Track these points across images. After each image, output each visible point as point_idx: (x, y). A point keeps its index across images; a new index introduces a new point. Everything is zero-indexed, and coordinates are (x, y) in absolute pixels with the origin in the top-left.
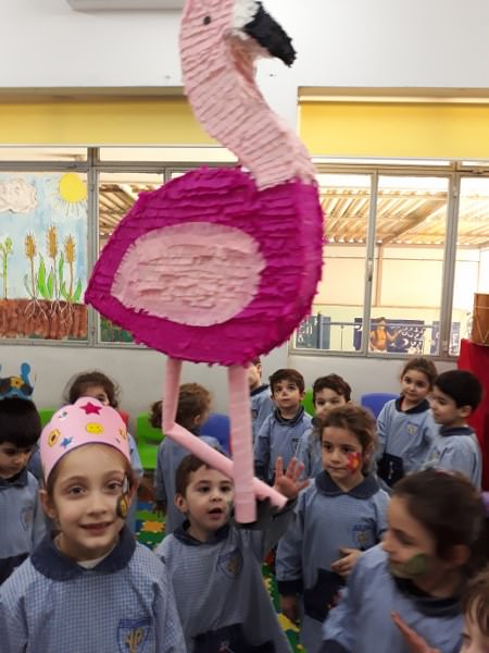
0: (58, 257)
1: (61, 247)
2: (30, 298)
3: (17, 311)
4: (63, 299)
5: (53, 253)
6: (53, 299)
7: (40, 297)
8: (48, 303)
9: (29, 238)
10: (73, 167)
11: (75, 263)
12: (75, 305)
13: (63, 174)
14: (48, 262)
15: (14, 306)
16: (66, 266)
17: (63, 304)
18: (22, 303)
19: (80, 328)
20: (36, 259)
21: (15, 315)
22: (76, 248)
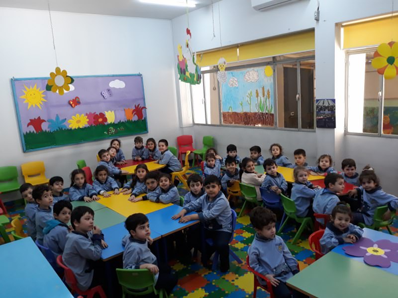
0: (265, 97)
1: (266, 93)
2: (257, 112)
4: (267, 112)
6: (264, 112)
7: (260, 111)
9: (257, 91)
10: (268, 64)
11: (270, 99)
12: (271, 114)
13: (265, 67)
14: (262, 98)
15: (253, 115)
16: (268, 100)
17: (267, 113)
18: (255, 114)
19: (272, 123)
20: (259, 98)
21: (253, 118)
22: (270, 93)
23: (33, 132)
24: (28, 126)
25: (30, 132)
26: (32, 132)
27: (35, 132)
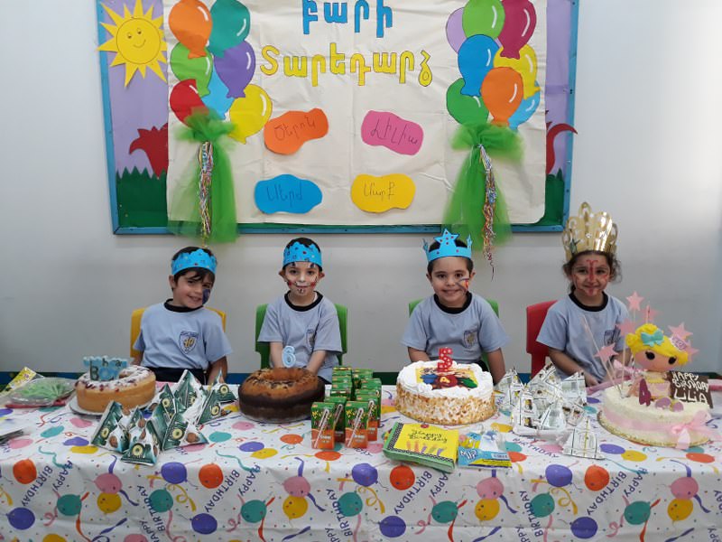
23: (146, 171)
24: (132, 150)
25: (135, 169)
26: (141, 171)
27: (151, 173)
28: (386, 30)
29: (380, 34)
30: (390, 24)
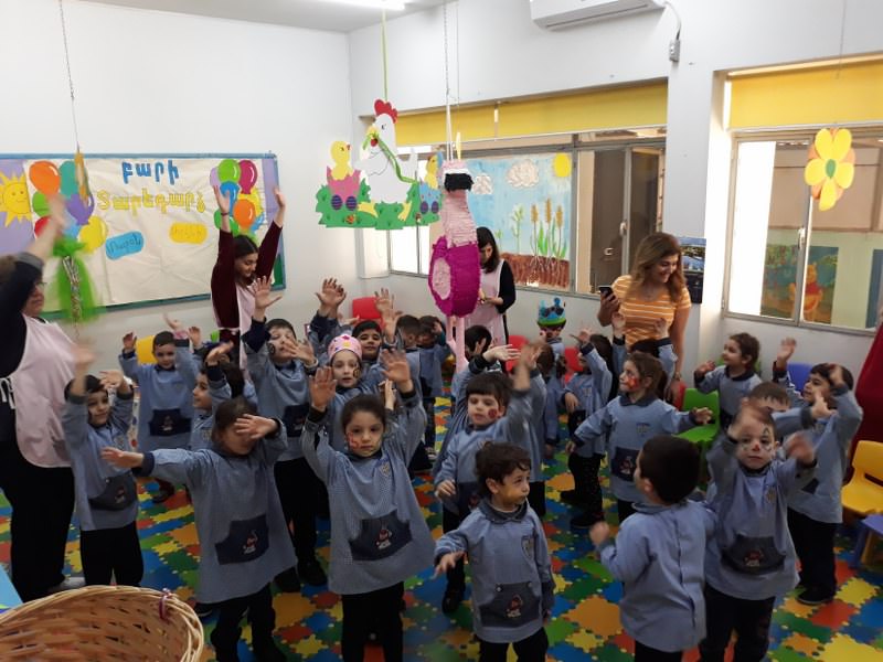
0: (552, 222)
1: (554, 215)
2: (533, 254)
3: (525, 264)
4: (554, 256)
5: (549, 220)
6: (548, 256)
7: (540, 254)
8: (545, 259)
10: (562, 148)
11: (562, 228)
12: (562, 261)
13: (555, 154)
14: (546, 226)
15: (524, 260)
16: (557, 228)
17: (554, 259)
18: (529, 258)
19: (565, 280)
20: (538, 223)
21: (523, 268)
22: (564, 216)
28: (176, 180)
29: (172, 182)
30: (177, 176)
